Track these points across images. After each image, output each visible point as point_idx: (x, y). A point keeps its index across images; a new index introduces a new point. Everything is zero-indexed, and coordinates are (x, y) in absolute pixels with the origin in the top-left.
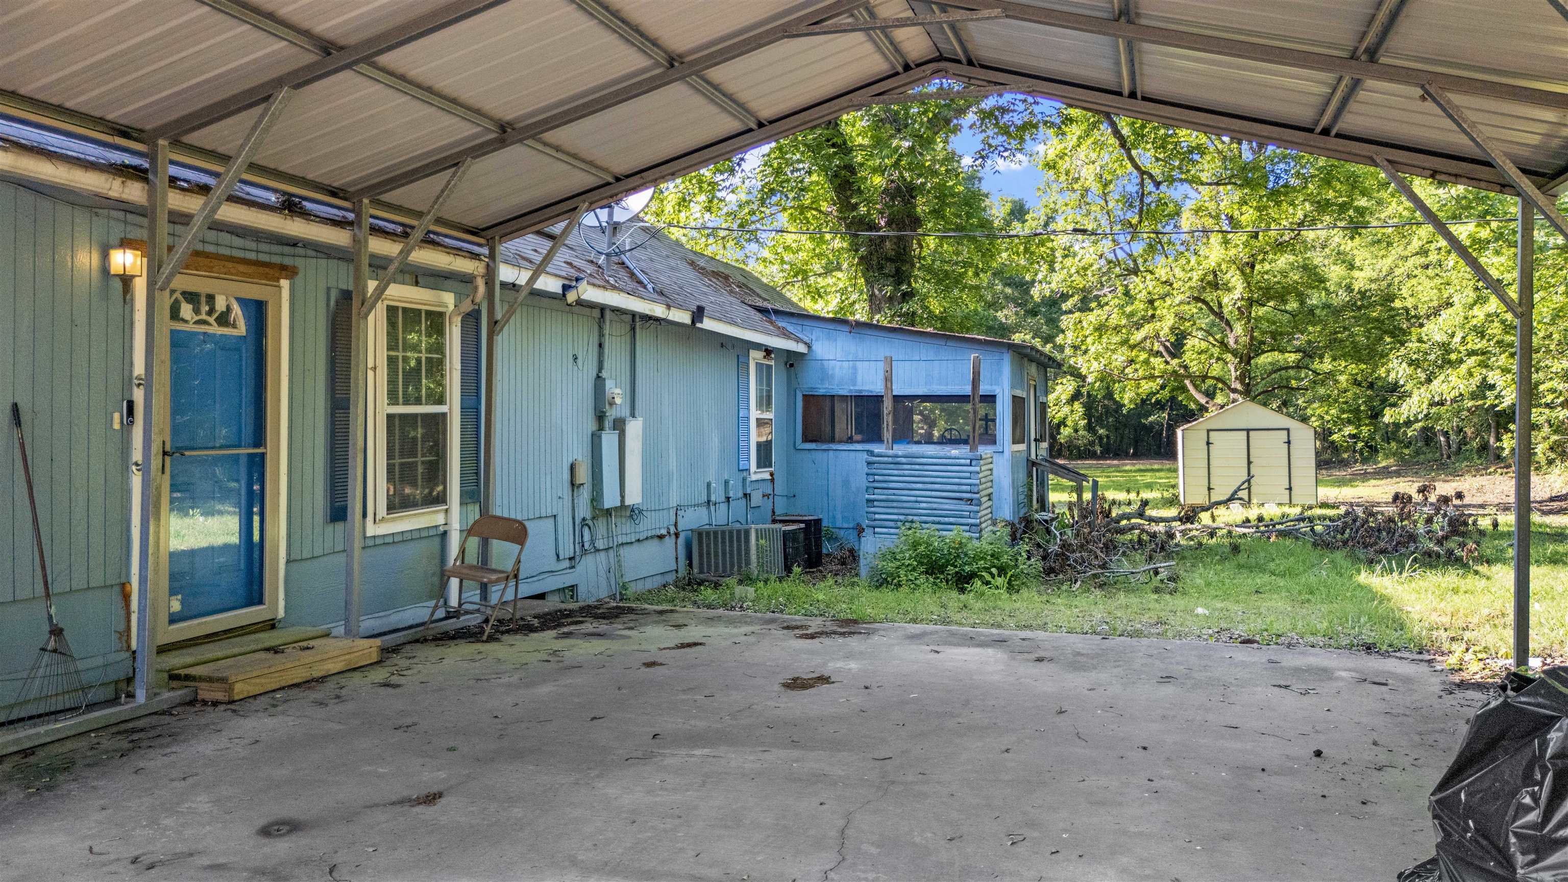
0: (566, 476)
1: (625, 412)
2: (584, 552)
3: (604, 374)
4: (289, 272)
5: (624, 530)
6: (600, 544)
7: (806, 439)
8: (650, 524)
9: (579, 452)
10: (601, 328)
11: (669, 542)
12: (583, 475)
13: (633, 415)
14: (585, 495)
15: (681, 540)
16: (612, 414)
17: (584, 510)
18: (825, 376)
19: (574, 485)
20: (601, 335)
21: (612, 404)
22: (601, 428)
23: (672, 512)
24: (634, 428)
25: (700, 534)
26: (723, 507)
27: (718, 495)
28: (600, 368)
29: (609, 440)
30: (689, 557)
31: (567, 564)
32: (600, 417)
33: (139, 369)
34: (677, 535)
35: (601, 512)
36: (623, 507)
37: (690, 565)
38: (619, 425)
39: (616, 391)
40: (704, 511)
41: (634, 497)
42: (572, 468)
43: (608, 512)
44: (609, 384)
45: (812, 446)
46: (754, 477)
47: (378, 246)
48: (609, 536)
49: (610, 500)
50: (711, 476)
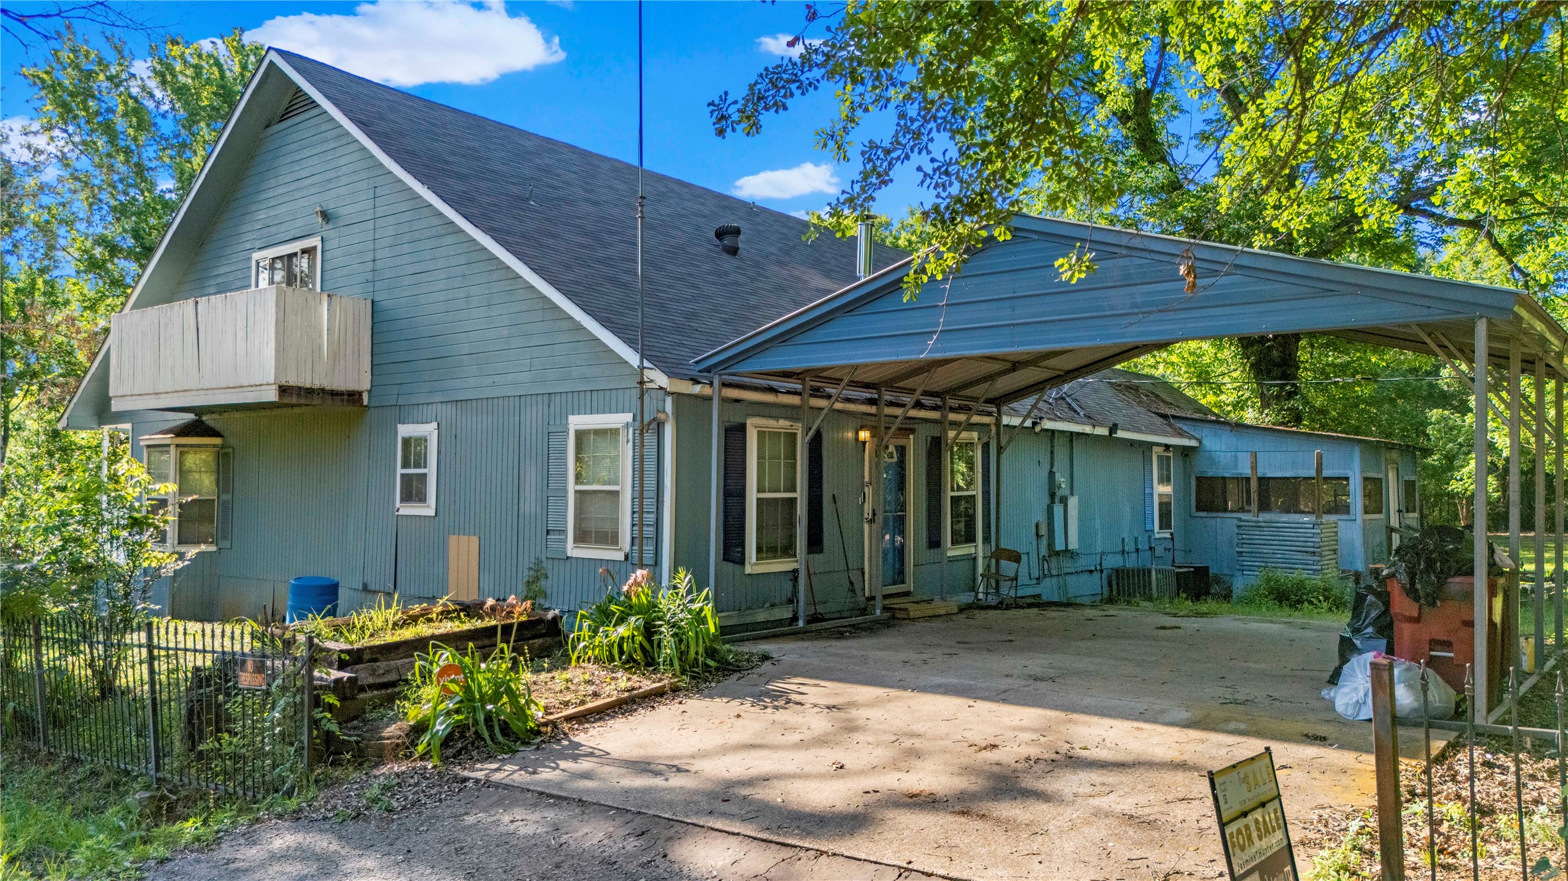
0: (1034, 531)
1: (1067, 492)
2: (1045, 576)
3: (1054, 470)
4: (913, 431)
5: (1068, 565)
6: (1054, 572)
7: (1199, 509)
8: (1083, 563)
9: (1041, 518)
10: (1052, 442)
11: (1097, 575)
12: (1043, 530)
13: (1072, 494)
14: (1044, 542)
15: (1104, 575)
16: (1059, 493)
17: (1044, 551)
18: (1213, 462)
19: (1038, 535)
20: (1052, 447)
21: (1059, 487)
22: (1053, 502)
23: (1098, 557)
24: (1073, 502)
25: (1117, 571)
26: (1134, 555)
27: (1130, 547)
28: (1052, 466)
29: (1058, 509)
30: (1110, 585)
31: (1035, 581)
32: (1052, 495)
33: (867, 479)
34: (1102, 571)
35: (1053, 553)
36: (1066, 550)
37: (1111, 591)
38: (1064, 501)
39: (1061, 479)
40: (1120, 557)
41: (1073, 545)
42: (1037, 526)
43: (1058, 553)
44: (1058, 475)
45: (1203, 514)
46: (1157, 536)
47: (952, 416)
48: (1059, 568)
49: (1059, 546)
50: (1125, 535)
